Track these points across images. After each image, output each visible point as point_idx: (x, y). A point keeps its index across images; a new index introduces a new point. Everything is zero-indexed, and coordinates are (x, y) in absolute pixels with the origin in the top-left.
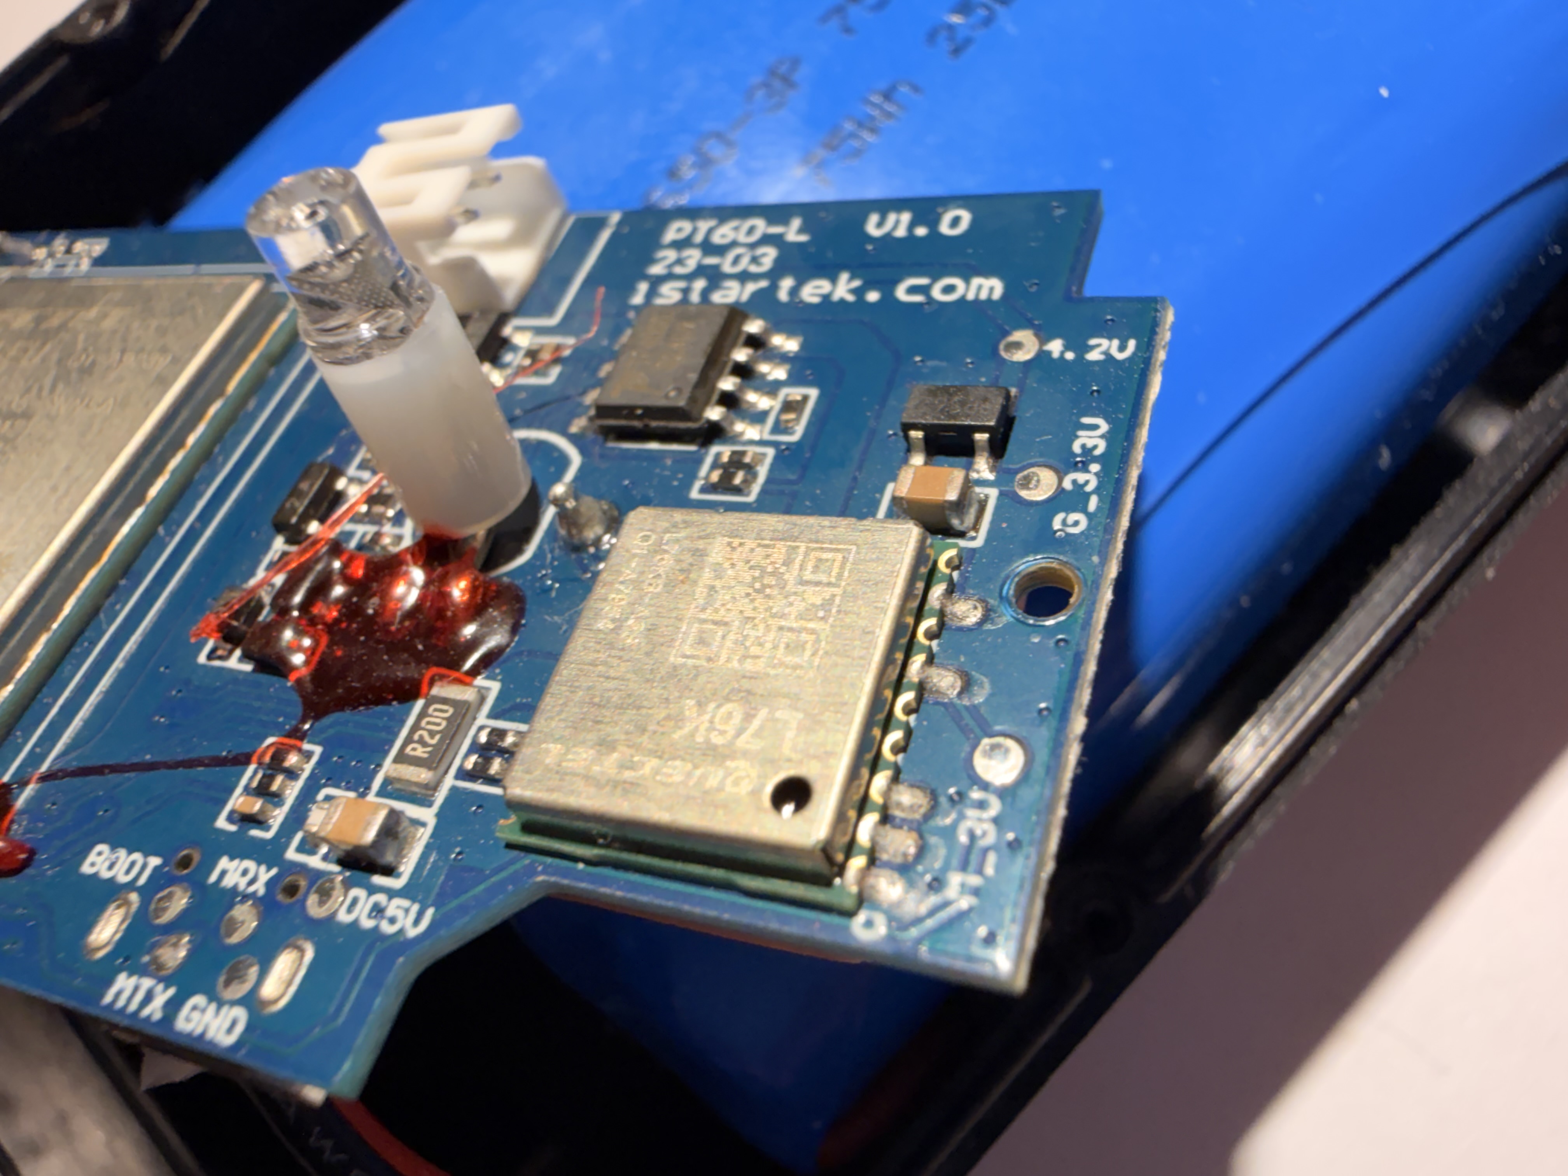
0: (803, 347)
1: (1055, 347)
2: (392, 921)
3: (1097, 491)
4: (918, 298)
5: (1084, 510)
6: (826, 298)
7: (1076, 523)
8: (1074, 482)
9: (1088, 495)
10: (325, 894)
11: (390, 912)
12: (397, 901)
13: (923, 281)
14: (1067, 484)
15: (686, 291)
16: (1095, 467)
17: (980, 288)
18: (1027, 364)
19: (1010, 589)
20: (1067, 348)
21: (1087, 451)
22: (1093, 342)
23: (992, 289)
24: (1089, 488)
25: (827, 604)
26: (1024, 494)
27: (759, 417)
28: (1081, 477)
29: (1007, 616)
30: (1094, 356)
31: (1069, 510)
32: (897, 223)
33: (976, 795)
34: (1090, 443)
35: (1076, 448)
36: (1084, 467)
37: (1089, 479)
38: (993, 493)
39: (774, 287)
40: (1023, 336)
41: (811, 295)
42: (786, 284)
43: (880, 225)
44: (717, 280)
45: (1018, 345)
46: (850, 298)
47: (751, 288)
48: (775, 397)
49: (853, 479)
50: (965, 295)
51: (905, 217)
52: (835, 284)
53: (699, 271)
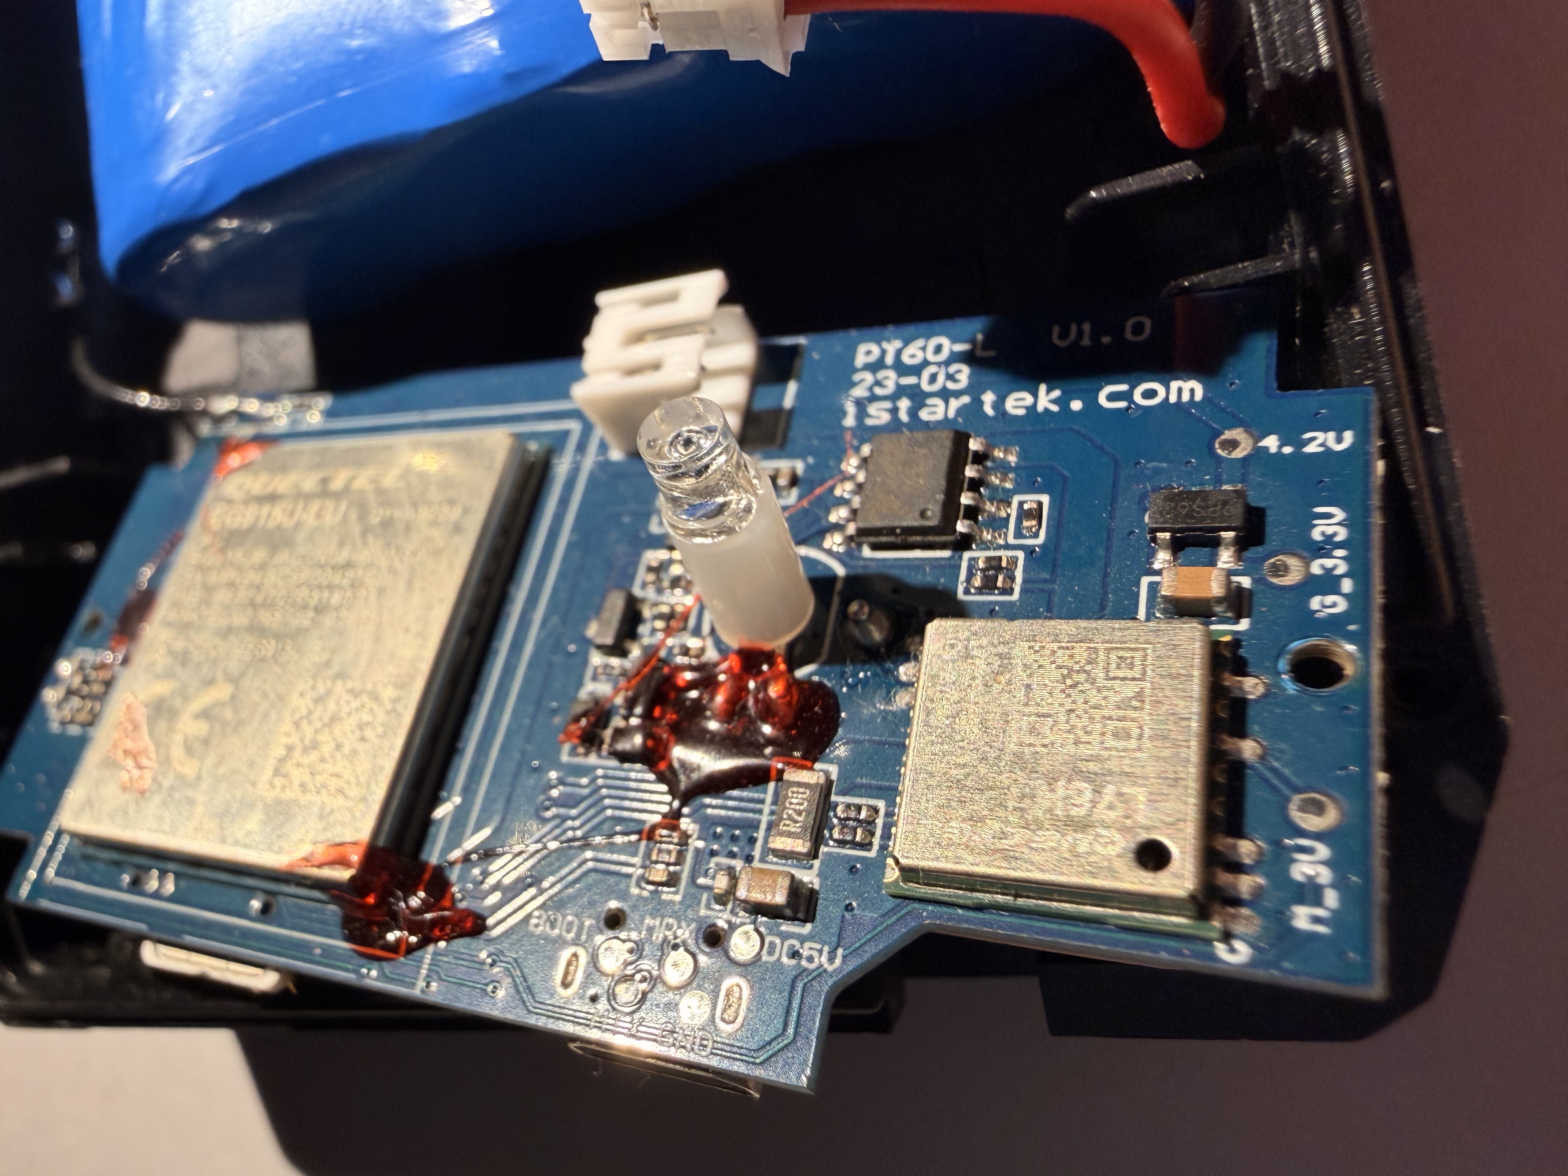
0: (1021, 456)
1: (1271, 443)
3: (1347, 574)
4: (1122, 404)
5: (1340, 592)
6: (1032, 409)
7: (1335, 604)
8: (1322, 567)
9: (1340, 578)
13: (1124, 387)
14: (1317, 571)
15: (893, 411)
16: (1340, 553)
17: (1180, 390)
18: (1245, 459)
19: (1284, 666)
20: (1283, 443)
21: (1329, 539)
22: (1307, 435)
23: (1192, 391)
24: (1339, 572)
25: (1139, 696)
26: (1276, 580)
27: (1001, 524)
28: (1329, 562)
30: (1312, 449)
31: (1323, 592)
32: (1080, 333)
34: (1330, 530)
35: (1318, 538)
36: (1328, 555)
37: (1337, 562)
38: (1246, 581)
39: (978, 403)
40: (1234, 434)
41: (1016, 407)
42: (988, 398)
43: (1063, 336)
44: (918, 397)
45: (1233, 444)
46: (1055, 408)
47: (955, 404)
48: (1009, 504)
49: (1106, 575)
50: (1167, 398)
51: (1087, 327)
52: (1035, 395)
53: (901, 391)
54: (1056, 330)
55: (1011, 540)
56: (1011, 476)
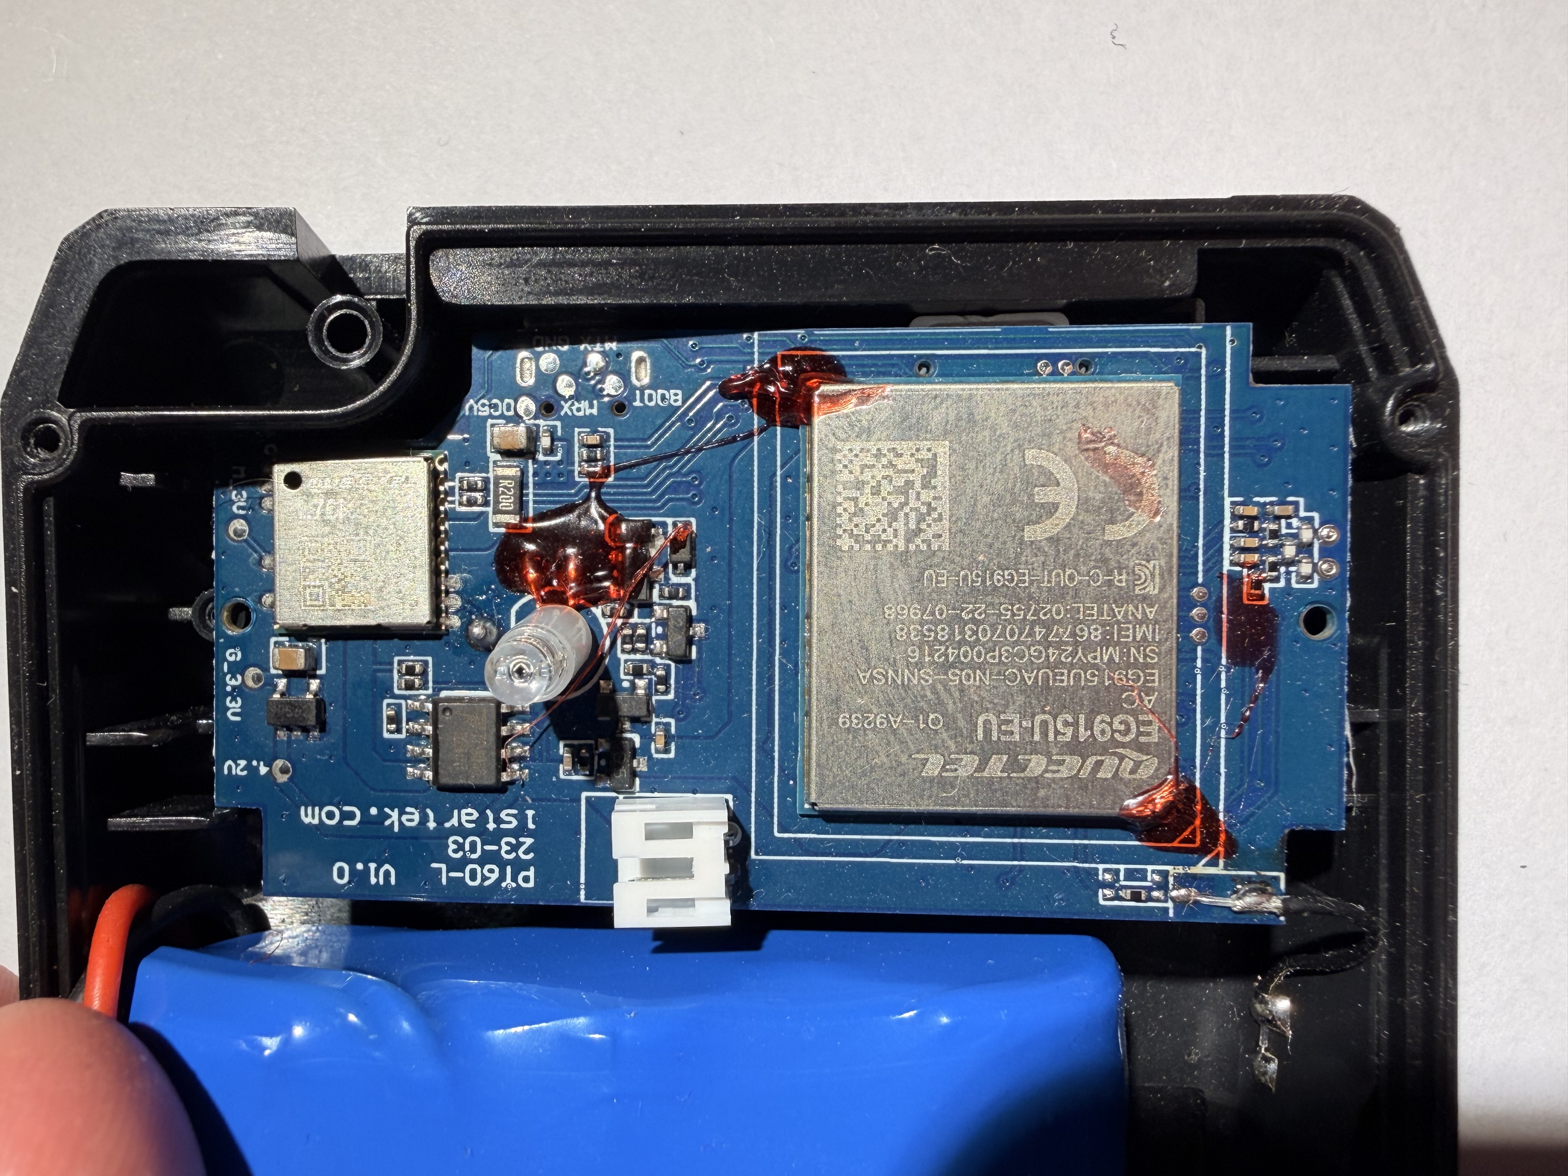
0: (405, 772)
1: (263, 770)
2: (483, 405)
3: (225, 675)
4: (346, 808)
5: (229, 663)
6: (402, 813)
7: (231, 655)
8: (236, 680)
9: (228, 672)
10: (527, 408)
11: (487, 408)
12: (487, 413)
13: (347, 823)
14: (239, 677)
15: (498, 820)
16: (229, 689)
17: (313, 816)
18: (276, 759)
19: (254, 616)
20: (257, 768)
21: (234, 699)
22: (245, 773)
23: (306, 815)
24: (229, 676)
26: (259, 671)
27: (414, 716)
28: (234, 682)
29: (250, 603)
30: (243, 763)
31: (235, 662)
32: (377, 876)
33: (242, 512)
34: (233, 704)
35: (239, 699)
36: (234, 688)
37: (232, 682)
38: (273, 671)
39: (440, 822)
40: (282, 779)
41: (413, 814)
42: (432, 825)
43: (387, 874)
44: (480, 829)
45: (284, 771)
46: (387, 810)
47: (454, 821)
48: (407, 731)
49: (345, 675)
50: (320, 810)
51: (373, 881)
52: (401, 823)
53: (495, 837)
54: (393, 881)
55: (403, 702)
56: (409, 755)
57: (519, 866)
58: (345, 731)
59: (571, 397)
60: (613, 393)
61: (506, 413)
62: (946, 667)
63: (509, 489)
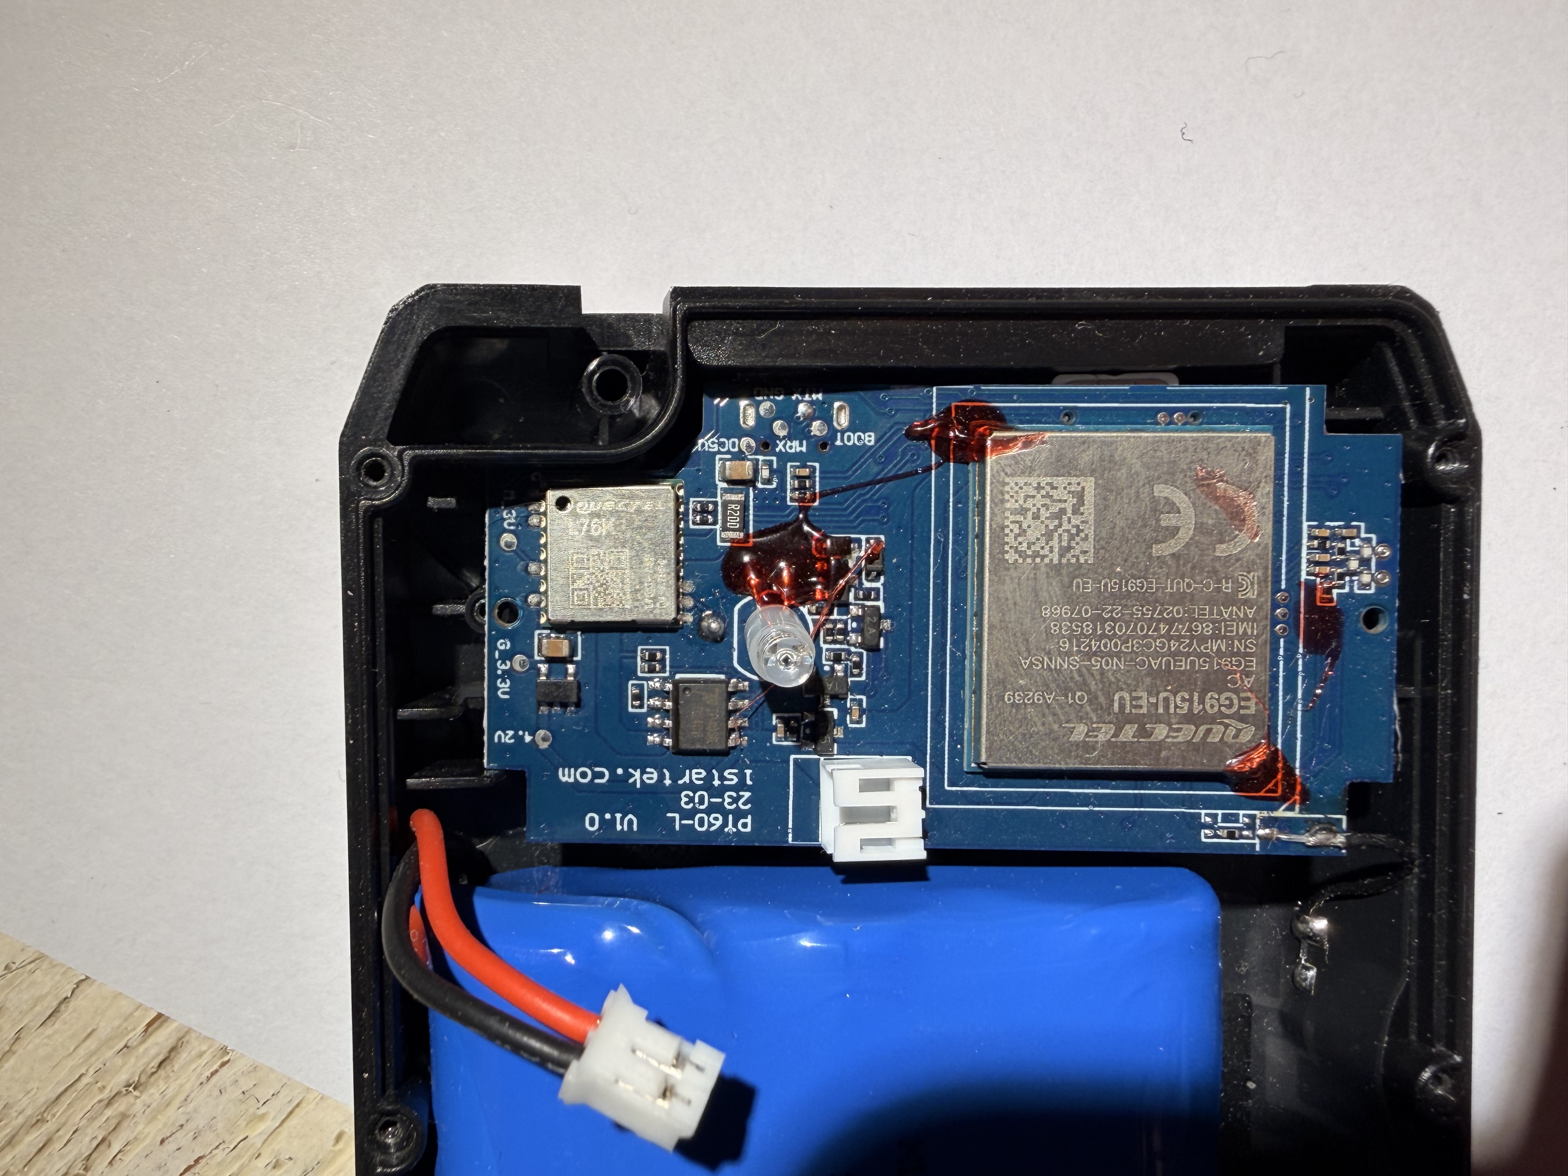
0: (646, 740)
1: (528, 738)
2: (713, 443)
3: (496, 661)
4: (597, 769)
5: (501, 652)
6: (643, 772)
7: (501, 644)
8: (506, 665)
9: (499, 659)
10: (749, 446)
11: (716, 446)
12: (716, 449)
13: (597, 781)
14: (508, 663)
15: (722, 778)
16: (499, 672)
17: (569, 776)
18: (538, 729)
19: (521, 613)
20: (522, 737)
21: (504, 681)
22: (512, 741)
23: (564, 775)
24: (499, 662)
25: (574, 579)
26: (524, 658)
27: (653, 693)
28: (503, 667)
29: (518, 601)
30: (511, 733)
31: (505, 650)
32: (622, 824)
33: (512, 528)
34: (503, 685)
35: (508, 681)
36: (504, 671)
37: (501, 667)
38: (537, 658)
39: (674, 779)
40: (544, 745)
41: (652, 773)
42: (668, 782)
43: (630, 822)
44: (707, 785)
45: (544, 739)
46: (631, 770)
47: (686, 779)
48: (649, 706)
49: (597, 661)
50: (576, 771)
51: (619, 828)
52: (642, 781)
53: (720, 792)
54: (635, 828)
55: (645, 683)
56: (649, 726)
57: (739, 814)
58: (596, 707)
59: (784, 437)
60: (818, 433)
61: (732, 450)
62: (1089, 655)
63: (736, 511)
